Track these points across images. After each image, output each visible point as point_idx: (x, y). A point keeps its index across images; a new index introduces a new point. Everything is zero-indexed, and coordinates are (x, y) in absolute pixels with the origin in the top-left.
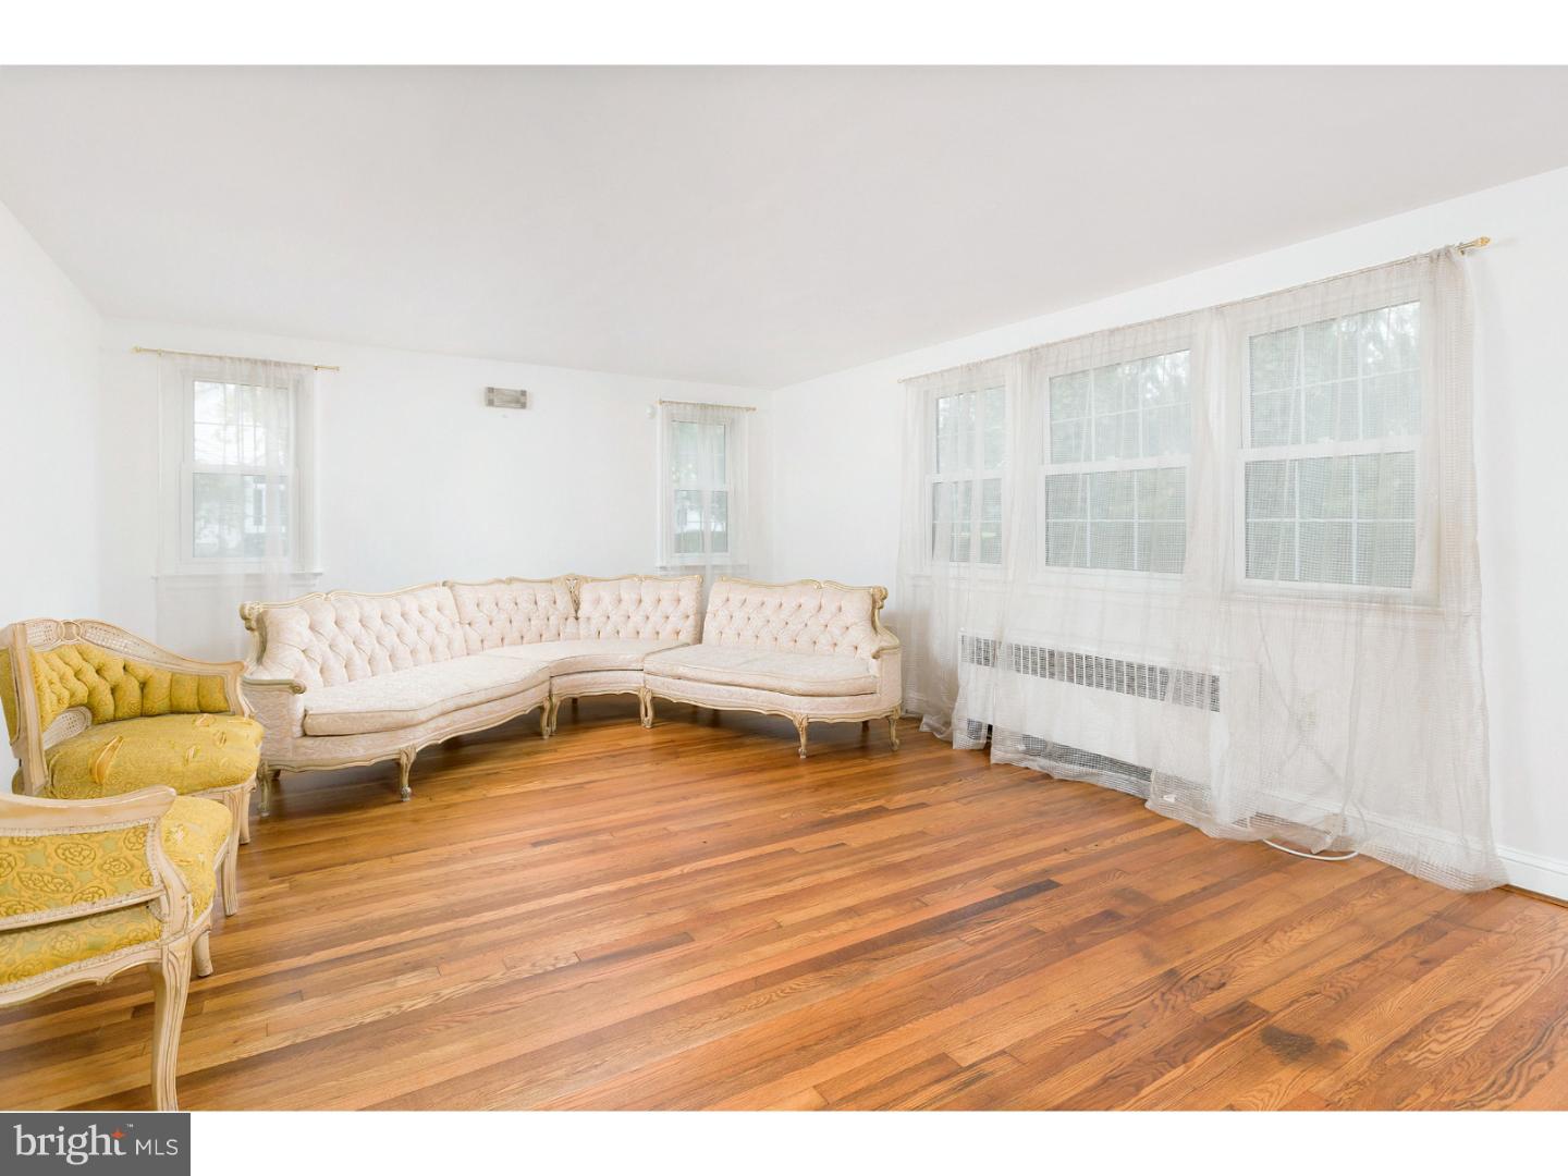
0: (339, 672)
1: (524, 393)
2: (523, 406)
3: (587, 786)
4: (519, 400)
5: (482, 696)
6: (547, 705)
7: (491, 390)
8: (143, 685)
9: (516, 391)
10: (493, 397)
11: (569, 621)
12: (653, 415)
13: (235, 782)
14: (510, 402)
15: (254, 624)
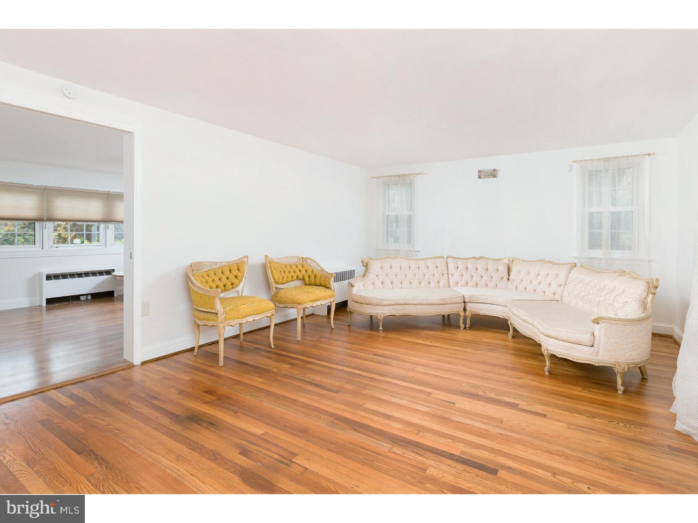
0: (388, 284)
1: (495, 170)
2: (495, 176)
3: (432, 347)
4: (493, 174)
5: (418, 302)
6: (462, 314)
7: (480, 172)
8: (315, 277)
9: (491, 170)
10: (481, 174)
11: (503, 281)
12: (571, 170)
13: (299, 304)
14: (488, 176)
15: (365, 265)
